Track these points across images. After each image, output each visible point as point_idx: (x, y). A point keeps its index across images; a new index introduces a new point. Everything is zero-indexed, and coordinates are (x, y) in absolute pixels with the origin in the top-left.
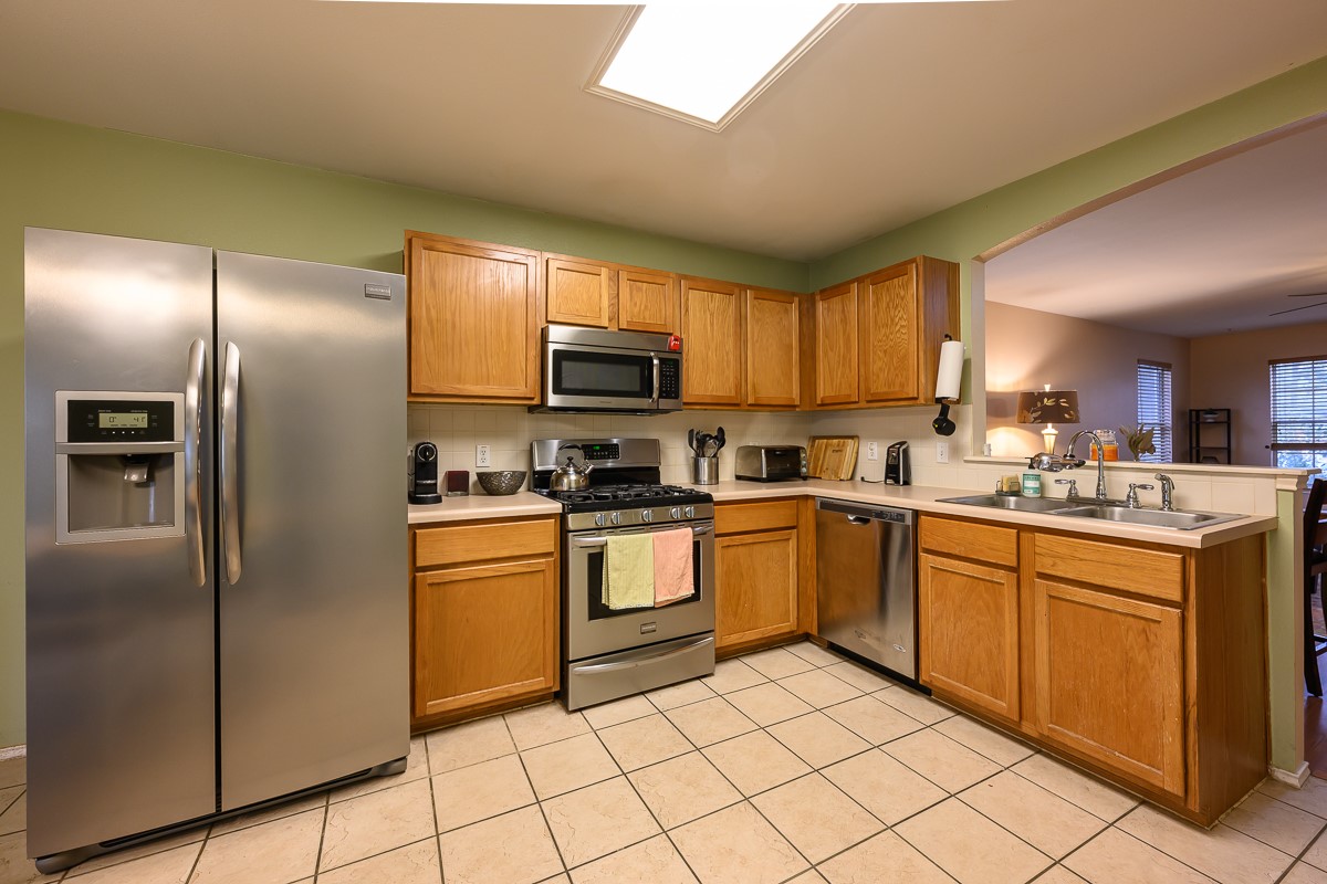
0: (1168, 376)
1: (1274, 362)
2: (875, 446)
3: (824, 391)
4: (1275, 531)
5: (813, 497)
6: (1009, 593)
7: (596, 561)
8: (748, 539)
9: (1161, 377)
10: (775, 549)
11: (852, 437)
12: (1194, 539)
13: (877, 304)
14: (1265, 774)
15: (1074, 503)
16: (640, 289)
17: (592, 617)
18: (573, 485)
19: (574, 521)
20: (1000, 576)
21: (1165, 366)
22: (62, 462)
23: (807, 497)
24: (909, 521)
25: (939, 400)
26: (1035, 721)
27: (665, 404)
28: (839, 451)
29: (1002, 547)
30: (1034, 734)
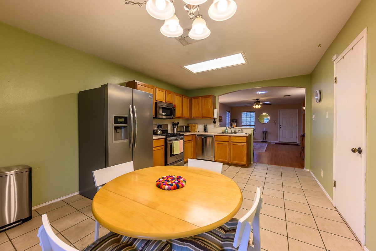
0: (230, 113)
1: (242, 112)
2: (201, 125)
3: (193, 116)
4: (251, 135)
5: (195, 134)
6: (228, 145)
7: (171, 146)
8: (187, 142)
9: (229, 114)
10: (190, 144)
11: (197, 124)
12: (247, 135)
13: (204, 101)
14: (250, 163)
15: (232, 133)
16: (169, 95)
17: (171, 156)
18: (160, 133)
19: (168, 139)
20: (226, 143)
21: (229, 112)
22: (114, 127)
23: (194, 134)
24: (213, 137)
25: (214, 118)
26: (231, 161)
27: (174, 117)
28: (195, 126)
29: (227, 139)
30: (230, 163)
